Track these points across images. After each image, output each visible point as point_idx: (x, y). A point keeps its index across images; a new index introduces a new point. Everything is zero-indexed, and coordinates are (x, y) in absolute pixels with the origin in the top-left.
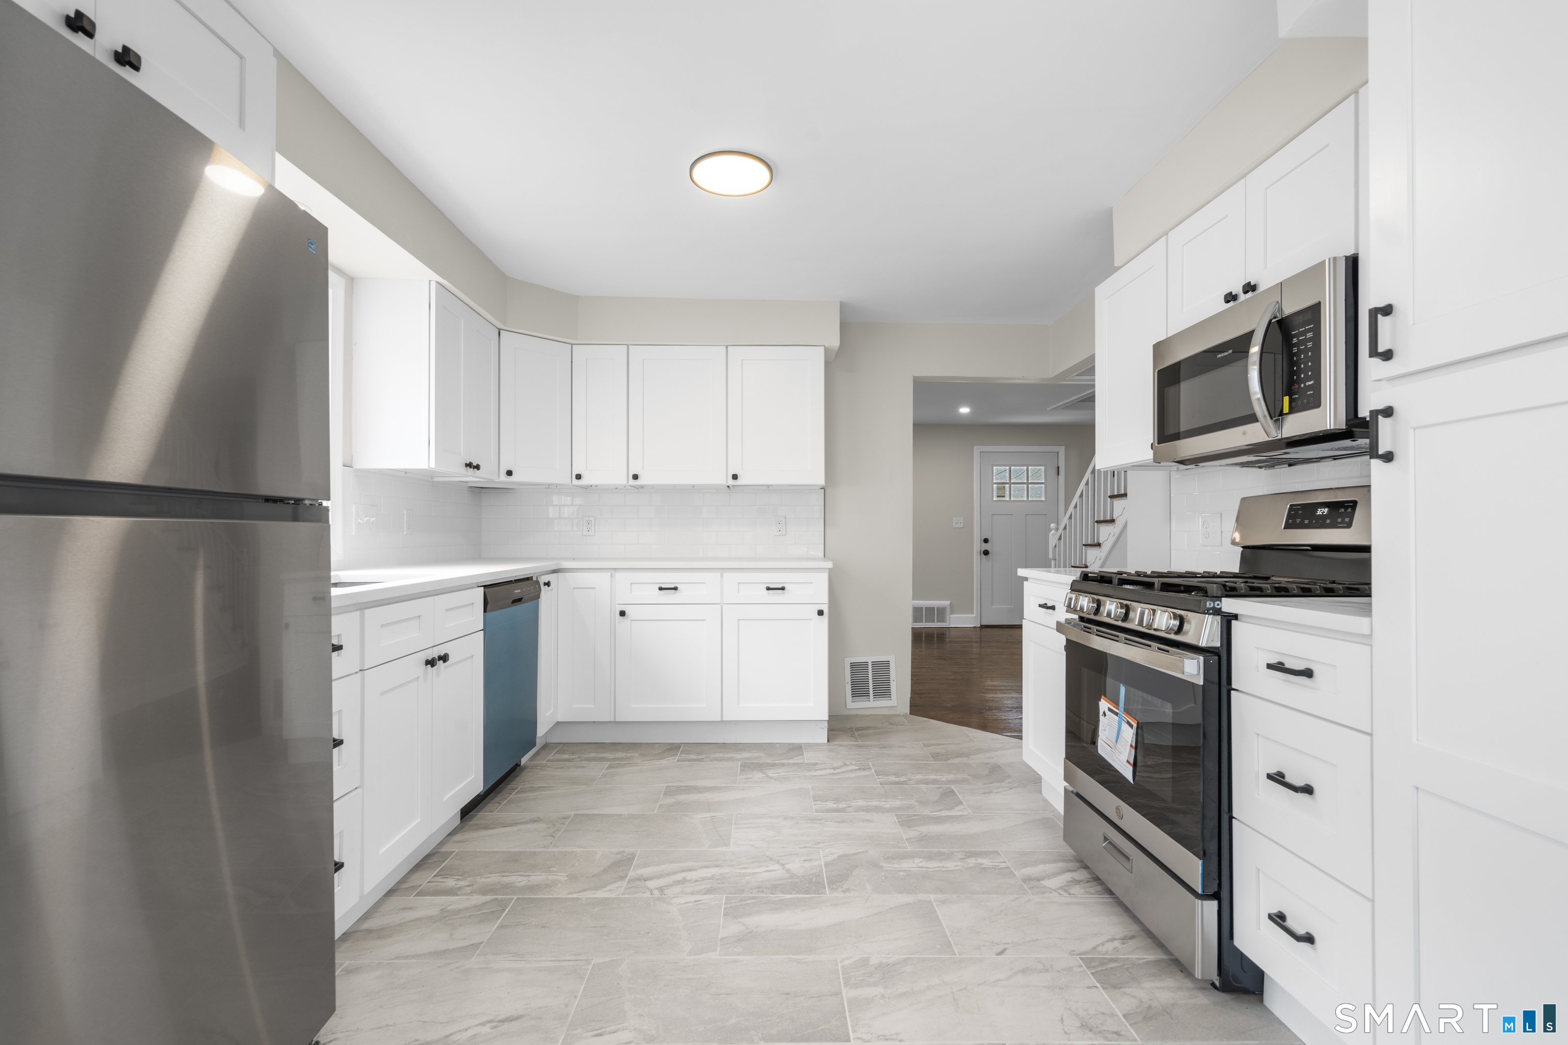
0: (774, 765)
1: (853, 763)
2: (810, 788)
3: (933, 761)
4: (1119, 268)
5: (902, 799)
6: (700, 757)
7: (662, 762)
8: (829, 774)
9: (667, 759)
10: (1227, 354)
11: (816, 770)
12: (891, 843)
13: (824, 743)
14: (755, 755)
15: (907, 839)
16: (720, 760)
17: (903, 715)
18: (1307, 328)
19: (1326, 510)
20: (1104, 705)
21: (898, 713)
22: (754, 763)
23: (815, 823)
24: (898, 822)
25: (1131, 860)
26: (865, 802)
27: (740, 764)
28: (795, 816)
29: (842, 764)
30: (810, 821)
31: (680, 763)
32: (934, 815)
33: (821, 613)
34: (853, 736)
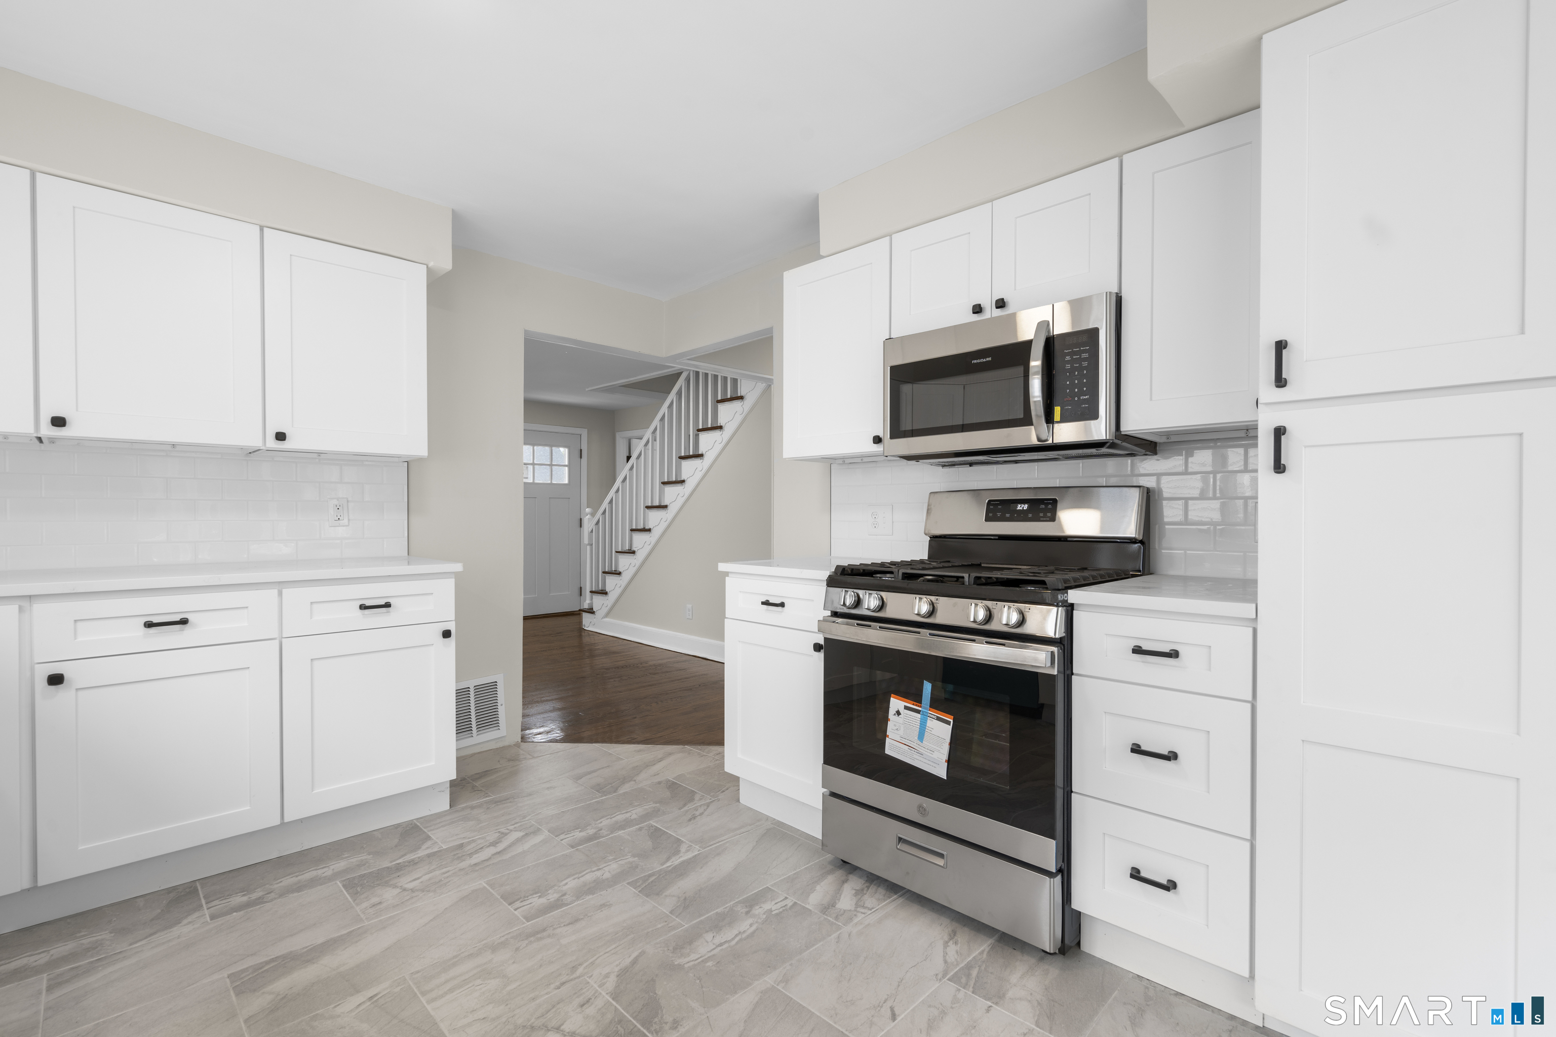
0: (399, 868)
1: (511, 827)
2: (485, 885)
3: (602, 796)
4: (823, 257)
5: (614, 859)
6: (254, 896)
7: (176, 931)
8: (493, 855)
9: (185, 922)
10: (984, 360)
11: (471, 855)
12: (659, 926)
13: (446, 811)
14: (354, 860)
15: (671, 912)
16: (299, 888)
17: (514, 745)
18: (1082, 348)
19: (1026, 507)
20: (896, 704)
21: (506, 743)
22: (363, 876)
23: (541, 939)
24: (639, 892)
25: (945, 856)
26: (576, 880)
27: (340, 885)
28: (503, 939)
29: (497, 835)
30: (532, 939)
31: (220, 921)
32: (668, 867)
33: (447, 634)
34: (474, 789)
